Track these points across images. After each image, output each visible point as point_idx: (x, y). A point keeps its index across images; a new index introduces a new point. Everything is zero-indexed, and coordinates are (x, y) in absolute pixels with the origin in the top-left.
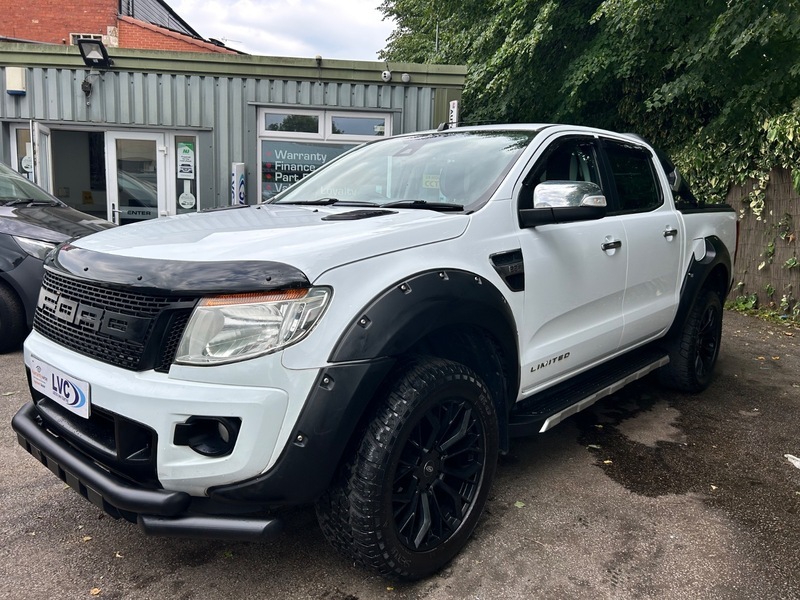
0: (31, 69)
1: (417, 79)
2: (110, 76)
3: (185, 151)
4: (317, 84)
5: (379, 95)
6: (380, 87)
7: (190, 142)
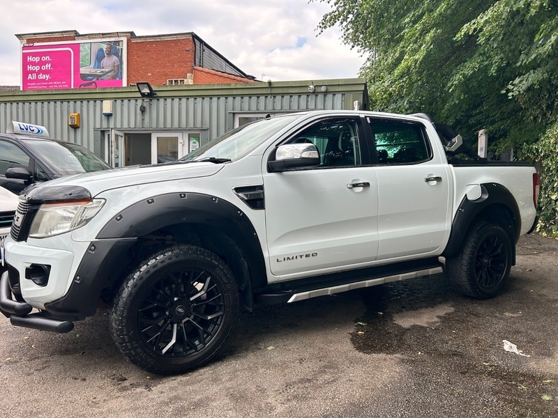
0: (115, 101)
1: (331, 89)
2: (155, 101)
3: (194, 143)
4: (269, 97)
5: (307, 101)
6: (308, 96)
7: (197, 137)
